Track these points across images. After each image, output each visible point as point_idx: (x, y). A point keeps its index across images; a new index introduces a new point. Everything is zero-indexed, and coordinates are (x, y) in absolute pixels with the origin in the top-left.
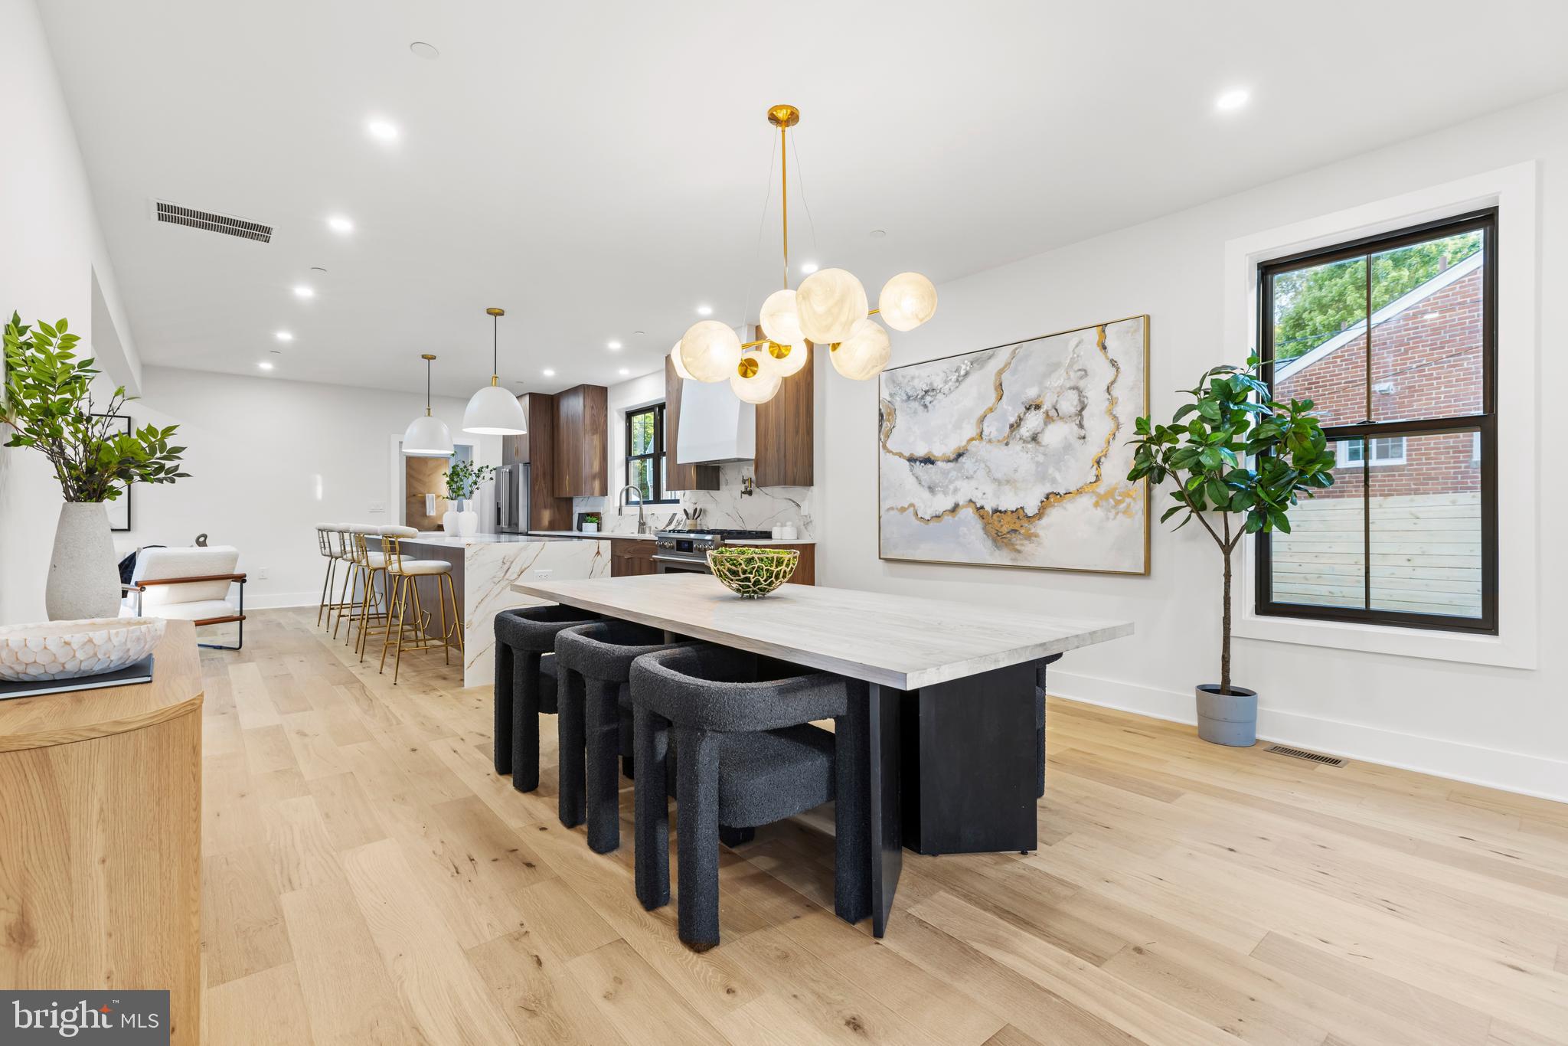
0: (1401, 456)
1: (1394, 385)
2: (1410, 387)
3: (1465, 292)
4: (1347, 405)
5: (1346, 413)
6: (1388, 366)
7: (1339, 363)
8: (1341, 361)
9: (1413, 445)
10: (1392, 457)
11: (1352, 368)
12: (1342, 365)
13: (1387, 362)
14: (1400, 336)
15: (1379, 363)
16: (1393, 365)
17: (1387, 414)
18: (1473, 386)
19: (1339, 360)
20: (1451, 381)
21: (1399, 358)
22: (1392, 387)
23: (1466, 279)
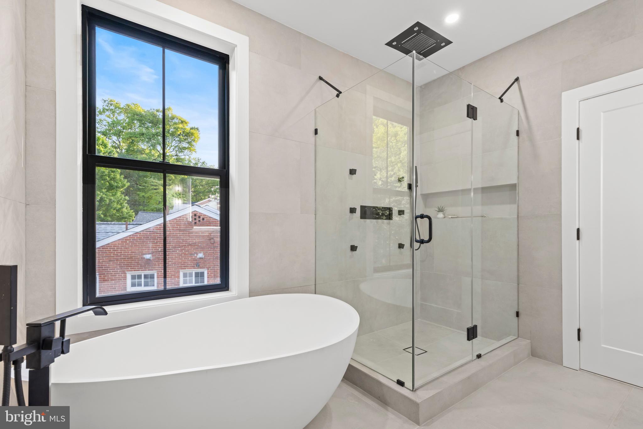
0: (154, 285)
1: (152, 256)
2: (158, 258)
3: (177, 223)
4: (132, 262)
5: (132, 266)
6: (150, 248)
7: (128, 243)
8: (129, 242)
9: (159, 282)
10: (150, 286)
11: (134, 246)
12: (129, 244)
13: (149, 246)
14: (154, 236)
15: (146, 246)
16: (152, 248)
17: (149, 268)
18: (180, 260)
19: (128, 241)
20: (173, 257)
21: (154, 245)
22: (151, 257)
23: (178, 218)
